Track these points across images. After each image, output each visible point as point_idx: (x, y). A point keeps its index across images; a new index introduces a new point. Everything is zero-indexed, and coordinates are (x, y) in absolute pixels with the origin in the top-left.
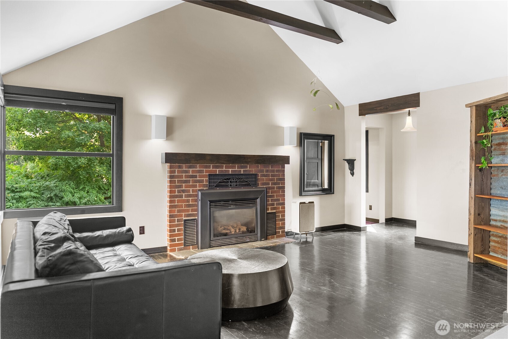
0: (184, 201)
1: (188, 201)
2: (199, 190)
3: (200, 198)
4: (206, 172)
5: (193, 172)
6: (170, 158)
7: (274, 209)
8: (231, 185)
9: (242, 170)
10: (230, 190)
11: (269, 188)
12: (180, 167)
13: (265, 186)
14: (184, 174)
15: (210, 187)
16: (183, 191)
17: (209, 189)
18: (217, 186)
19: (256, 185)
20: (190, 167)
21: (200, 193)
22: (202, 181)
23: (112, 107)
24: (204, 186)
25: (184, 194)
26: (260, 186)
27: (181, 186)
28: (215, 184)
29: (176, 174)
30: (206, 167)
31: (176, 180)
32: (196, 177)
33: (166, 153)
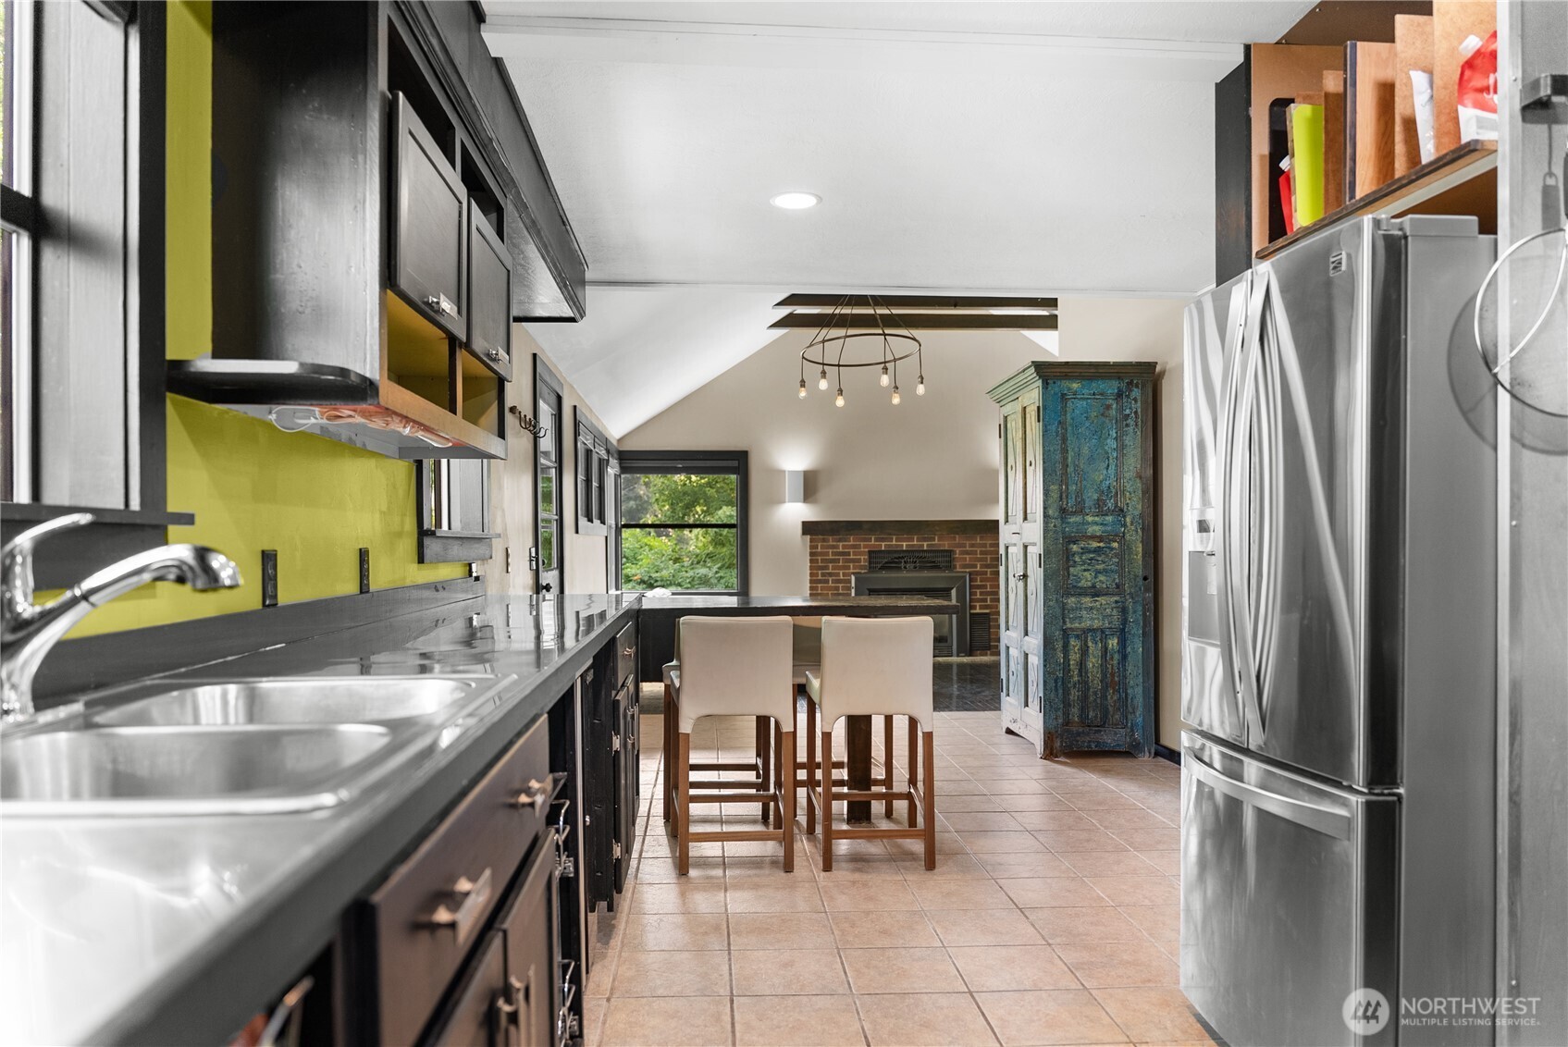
0: (830, 589)
1: (837, 588)
2: (853, 573)
3: (853, 585)
4: (865, 547)
5: (844, 547)
6: (808, 528)
7: (986, 607)
8: (905, 567)
9: (925, 544)
10: (904, 574)
11: (977, 573)
12: (824, 540)
13: (968, 570)
14: (831, 551)
15: (871, 568)
16: (830, 575)
17: (869, 572)
18: (883, 568)
19: (950, 567)
20: (840, 540)
21: (853, 578)
22: (859, 561)
23: (735, 463)
24: (861, 567)
25: (830, 579)
26: (958, 570)
27: (827, 568)
28: (879, 566)
29: (819, 550)
30: (865, 540)
31: (819, 558)
32: (849, 554)
33: (803, 523)
